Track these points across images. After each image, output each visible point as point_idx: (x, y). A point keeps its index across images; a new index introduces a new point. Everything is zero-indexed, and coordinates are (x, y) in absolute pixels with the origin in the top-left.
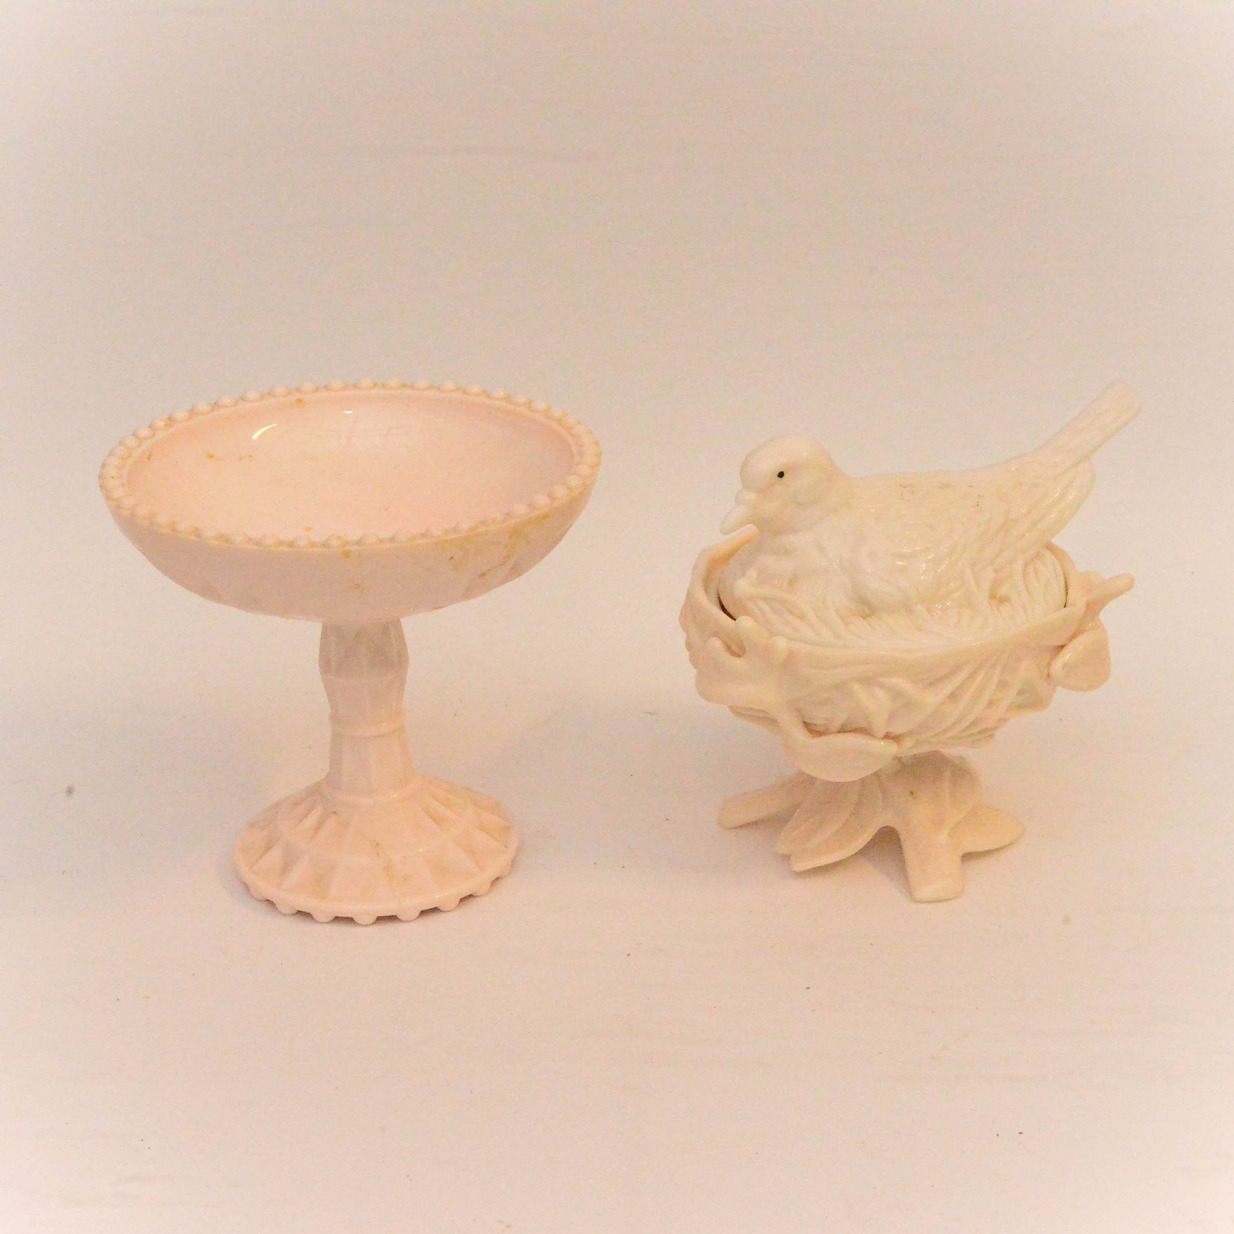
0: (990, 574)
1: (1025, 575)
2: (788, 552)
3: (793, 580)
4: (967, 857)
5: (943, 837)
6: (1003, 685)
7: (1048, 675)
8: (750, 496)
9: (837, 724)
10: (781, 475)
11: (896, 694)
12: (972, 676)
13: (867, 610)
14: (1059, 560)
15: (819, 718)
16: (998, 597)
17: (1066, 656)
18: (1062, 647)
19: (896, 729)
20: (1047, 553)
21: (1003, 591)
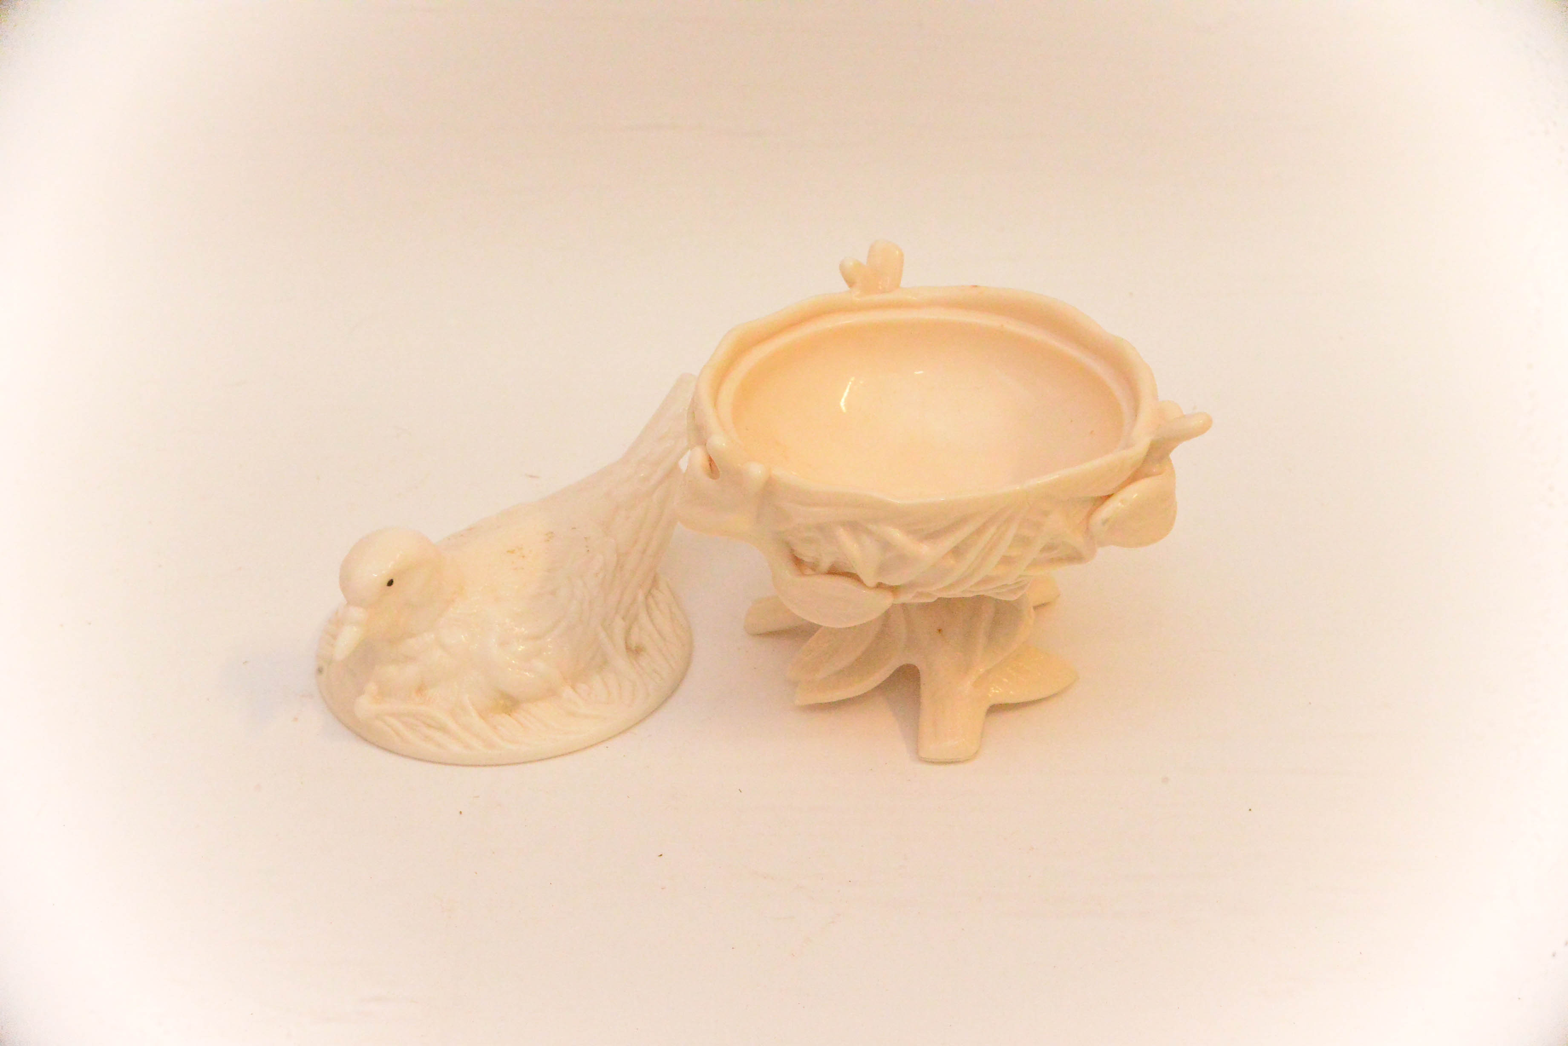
4: (996, 709)
5: (967, 686)
6: (1023, 541)
7: (1087, 530)
9: (824, 566)
10: (390, 583)
11: (886, 545)
12: (979, 532)
17: (1108, 510)
18: (1109, 497)
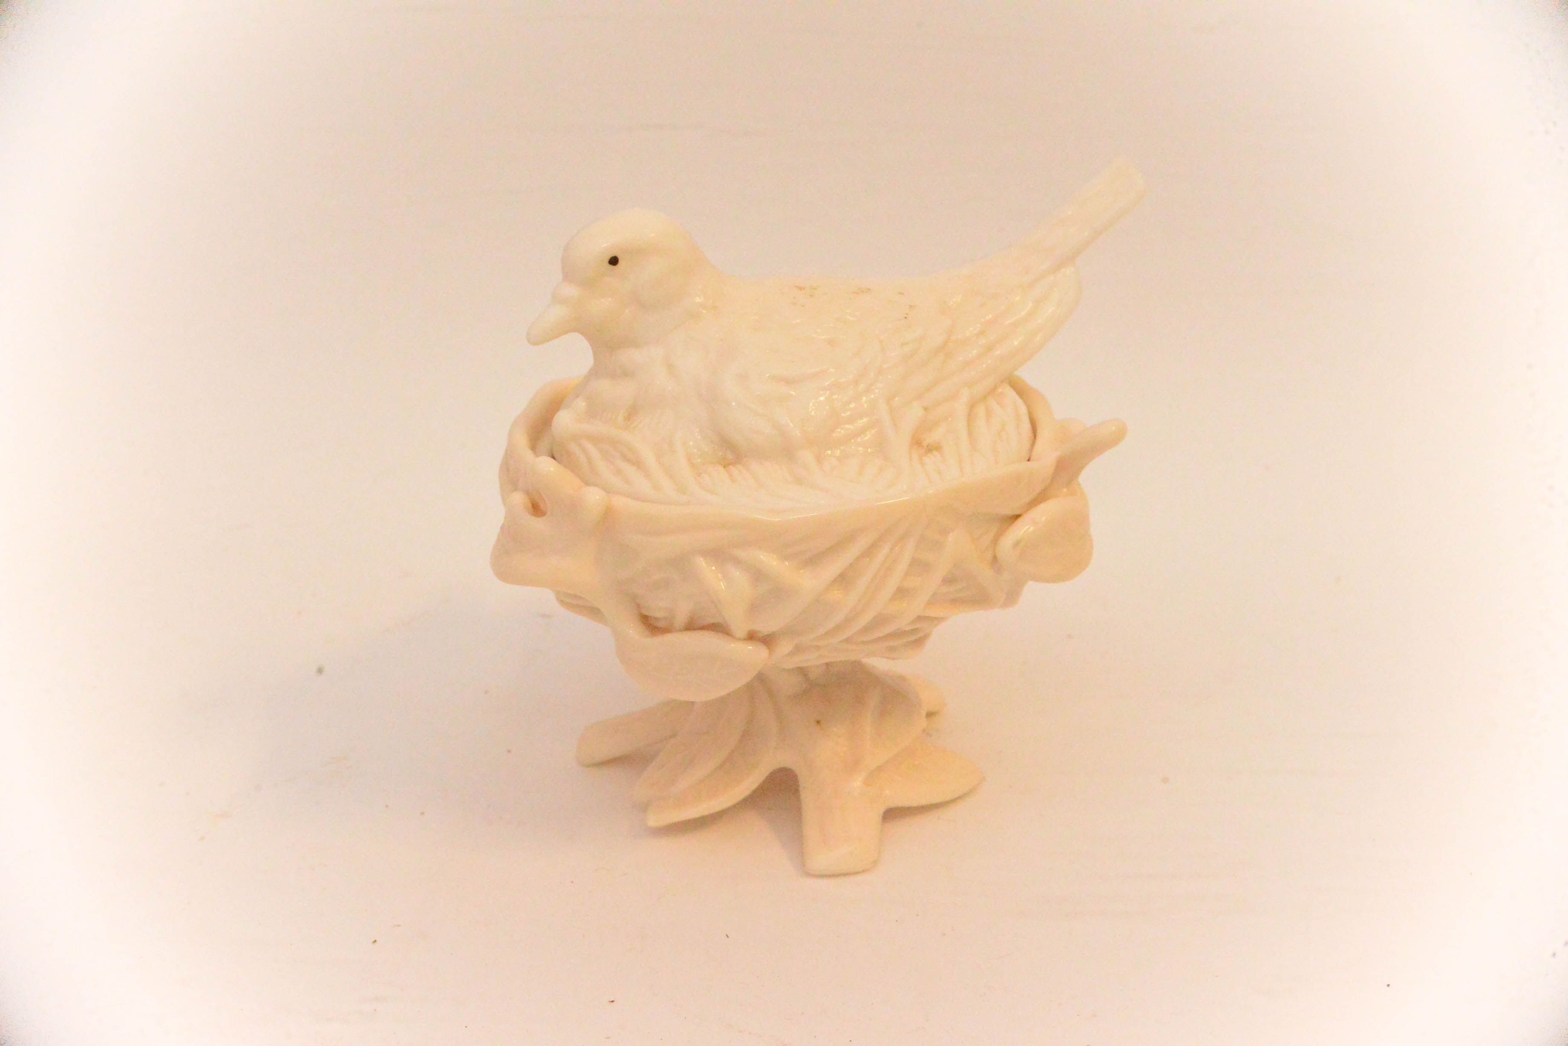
0: (915, 413)
1: (971, 417)
2: (627, 374)
3: (632, 413)
4: (892, 814)
5: (857, 783)
6: (919, 566)
7: (995, 559)
8: (571, 291)
9: (681, 619)
10: (614, 261)
11: (758, 575)
12: (869, 552)
13: (730, 456)
14: (1025, 402)
15: (658, 607)
16: (925, 444)
17: (1022, 530)
18: (1017, 517)
19: (765, 627)
20: (1010, 393)
21: (930, 438)
